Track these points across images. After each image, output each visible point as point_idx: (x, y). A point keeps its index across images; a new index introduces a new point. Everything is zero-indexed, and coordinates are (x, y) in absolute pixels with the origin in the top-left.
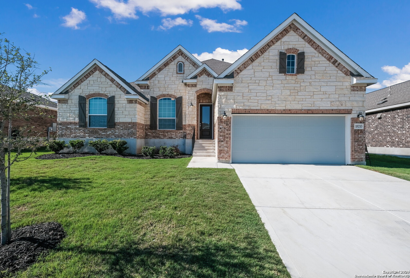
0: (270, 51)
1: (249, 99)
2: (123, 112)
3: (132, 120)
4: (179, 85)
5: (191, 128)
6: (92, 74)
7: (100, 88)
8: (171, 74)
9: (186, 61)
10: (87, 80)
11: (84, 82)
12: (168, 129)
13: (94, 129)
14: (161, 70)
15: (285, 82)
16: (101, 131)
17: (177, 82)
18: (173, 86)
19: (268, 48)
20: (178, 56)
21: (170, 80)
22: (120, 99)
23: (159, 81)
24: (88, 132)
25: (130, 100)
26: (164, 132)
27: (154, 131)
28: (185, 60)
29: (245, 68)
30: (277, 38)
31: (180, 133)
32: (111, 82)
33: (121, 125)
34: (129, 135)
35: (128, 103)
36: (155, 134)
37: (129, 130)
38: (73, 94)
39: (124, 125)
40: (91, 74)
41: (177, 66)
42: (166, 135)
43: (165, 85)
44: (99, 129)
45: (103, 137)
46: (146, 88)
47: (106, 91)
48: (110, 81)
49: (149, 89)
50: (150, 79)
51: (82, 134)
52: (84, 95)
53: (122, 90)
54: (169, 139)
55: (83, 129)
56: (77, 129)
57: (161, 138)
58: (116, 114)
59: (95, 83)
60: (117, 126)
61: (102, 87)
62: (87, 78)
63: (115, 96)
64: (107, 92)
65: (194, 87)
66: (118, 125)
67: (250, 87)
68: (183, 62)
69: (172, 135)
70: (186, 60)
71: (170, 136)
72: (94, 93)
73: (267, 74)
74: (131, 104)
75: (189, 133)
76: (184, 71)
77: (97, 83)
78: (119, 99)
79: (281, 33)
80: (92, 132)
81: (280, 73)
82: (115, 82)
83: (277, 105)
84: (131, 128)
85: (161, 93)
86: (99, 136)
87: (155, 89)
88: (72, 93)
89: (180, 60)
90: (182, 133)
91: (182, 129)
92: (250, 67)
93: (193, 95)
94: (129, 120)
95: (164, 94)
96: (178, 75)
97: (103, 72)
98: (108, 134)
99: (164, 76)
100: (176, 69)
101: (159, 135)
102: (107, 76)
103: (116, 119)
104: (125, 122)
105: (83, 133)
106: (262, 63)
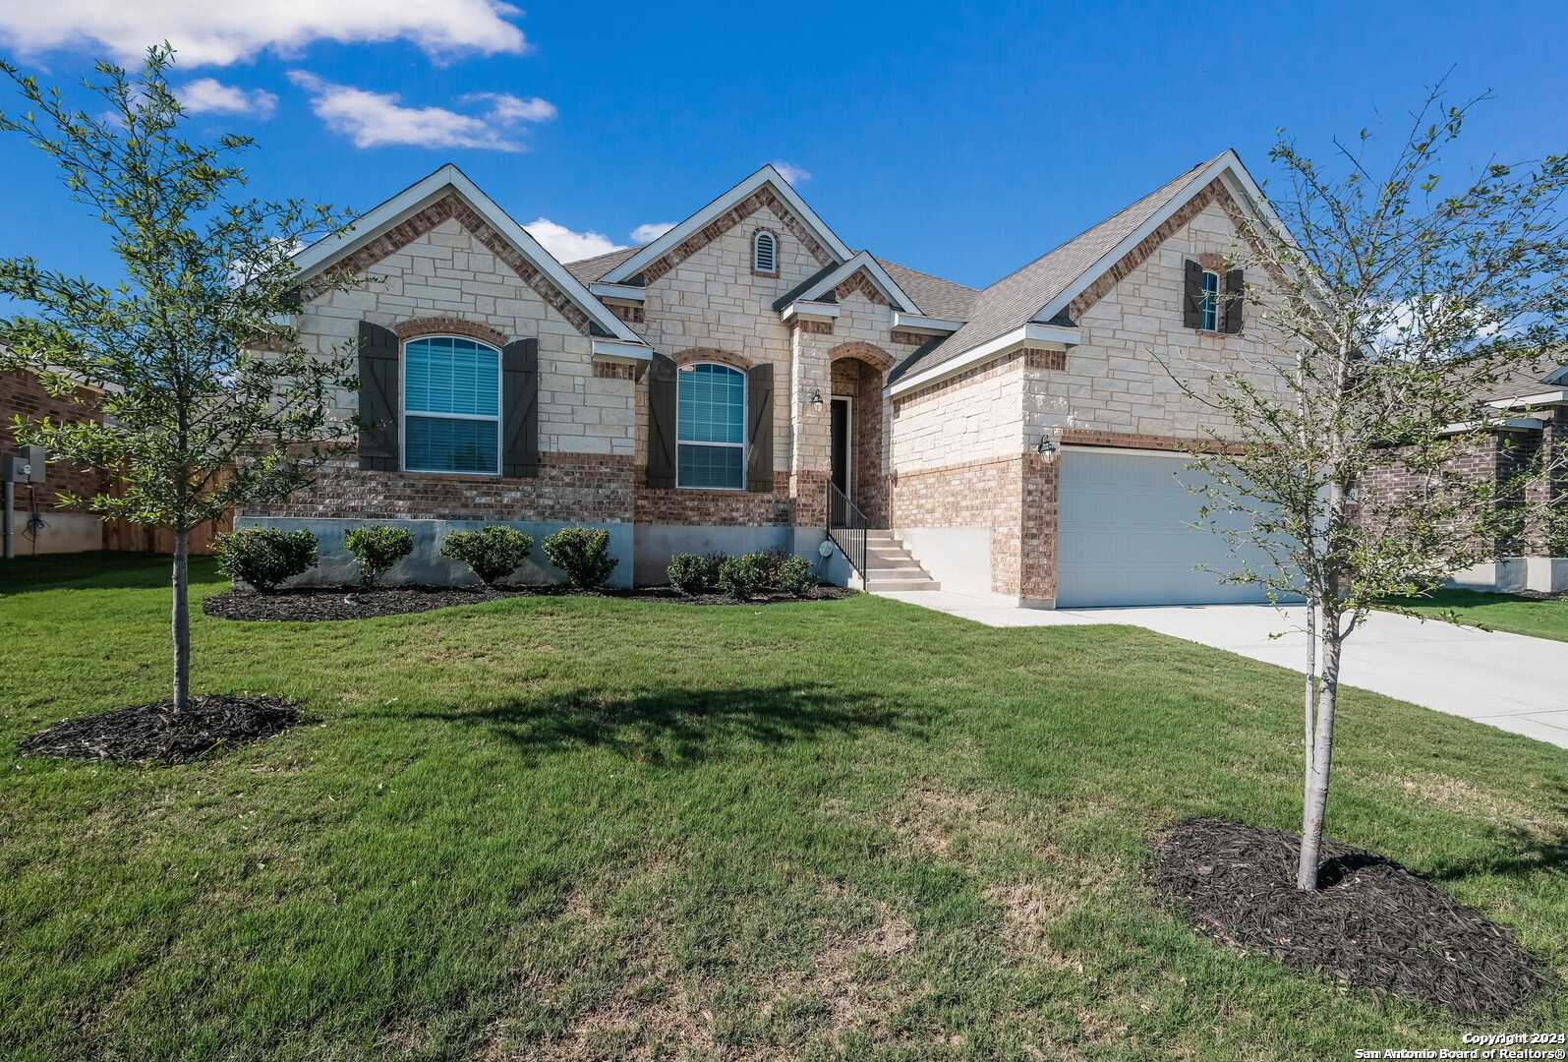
0: (1163, 252)
1: (1109, 398)
2: (573, 413)
3: (612, 447)
4: (760, 319)
5: (813, 486)
6: (428, 229)
7: (467, 298)
8: (731, 271)
9: (786, 229)
10: (400, 252)
11: (385, 261)
12: (713, 485)
13: (440, 478)
14: (692, 252)
15: (1197, 355)
16: (471, 488)
17: (753, 309)
18: (738, 322)
19: (1158, 243)
20: (758, 205)
21: (726, 296)
22: (564, 357)
23: (682, 295)
24: (408, 491)
25: (604, 361)
26: (702, 497)
27: (661, 493)
28: (781, 225)
29: (1099, 297)
30: (1181, 218)
31: (763, 501)
32: (521, 276)
33: (567, 467)
34: (600, 509)
35: (595, 376)
36: (665, 504)
37: (599, 486)
38: (328, 311)
39: (579, 468)
40: (421, 229)
41: (753, 243)
42: (712, 510)
43: (708, 313)
44: (461, 482)
45: (481, 514)
46: (631, 315)
47: (495, 314)
48: (513, 273)
49: (641, 321)
50: (646, 280)
51: (376, 502)
52: (388, 322)
53: (568, 319)
54: (723, 527)
55: (382, 476)
56: (348, 477)
57: (692, 523)
58: (542, 417)
59: (440, 273)
60: (548, 469)
61: (476, 295)
62: (397, 246)
63: (540, 339)
64: (503, 321)
65: (823, 332)
66: (554, 467)
67: (1114, 361)
68: (773, 233)
69: (732, 510)
70: (788, 225)
71: (724, 515)
72: (436, 319)
73: (1154, 326)
74: (608, 381)
75: (804, 505)
76: (778, 267)
77: (453, 274)
78: (556, 356)
79: (1191, 202)
80: (426, 492)
81: (1185, 326)
82: (538, 277)
83: (1177, 425)
84: (609, 481)
85: (691, 344)
86: (462, 512)
87: (668, 327)
88: (317, 307)
89: (766, 225)
90: (769, 502)
91: (770, 490)
92: (1110, 297)
93: (821, 362)
94: (603, 449)
95: (702, 349)
96: (759, 281)
97: (483, 229)
98: (505, 501)
99: (701, 277)
100: (748, 257)
101: (683, 509)
102: (500, 249)
103: (542, 438)
104: (584, 454)
105: (381, 497)
106: (1144, 289)
